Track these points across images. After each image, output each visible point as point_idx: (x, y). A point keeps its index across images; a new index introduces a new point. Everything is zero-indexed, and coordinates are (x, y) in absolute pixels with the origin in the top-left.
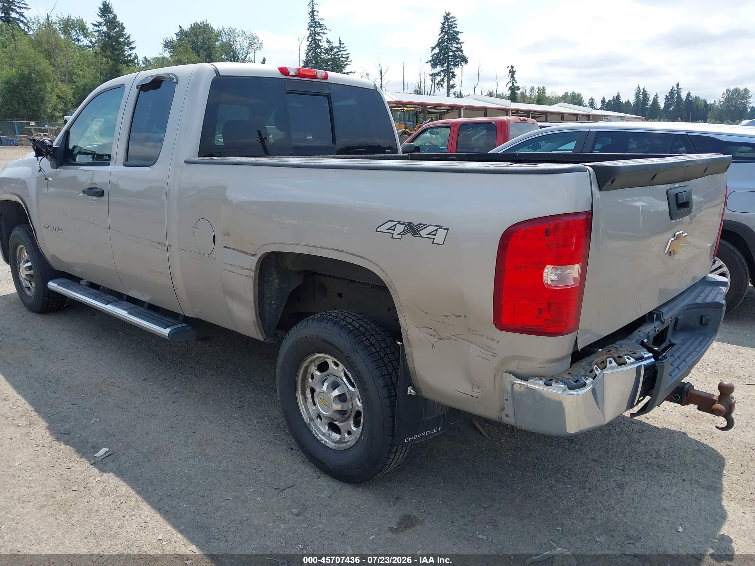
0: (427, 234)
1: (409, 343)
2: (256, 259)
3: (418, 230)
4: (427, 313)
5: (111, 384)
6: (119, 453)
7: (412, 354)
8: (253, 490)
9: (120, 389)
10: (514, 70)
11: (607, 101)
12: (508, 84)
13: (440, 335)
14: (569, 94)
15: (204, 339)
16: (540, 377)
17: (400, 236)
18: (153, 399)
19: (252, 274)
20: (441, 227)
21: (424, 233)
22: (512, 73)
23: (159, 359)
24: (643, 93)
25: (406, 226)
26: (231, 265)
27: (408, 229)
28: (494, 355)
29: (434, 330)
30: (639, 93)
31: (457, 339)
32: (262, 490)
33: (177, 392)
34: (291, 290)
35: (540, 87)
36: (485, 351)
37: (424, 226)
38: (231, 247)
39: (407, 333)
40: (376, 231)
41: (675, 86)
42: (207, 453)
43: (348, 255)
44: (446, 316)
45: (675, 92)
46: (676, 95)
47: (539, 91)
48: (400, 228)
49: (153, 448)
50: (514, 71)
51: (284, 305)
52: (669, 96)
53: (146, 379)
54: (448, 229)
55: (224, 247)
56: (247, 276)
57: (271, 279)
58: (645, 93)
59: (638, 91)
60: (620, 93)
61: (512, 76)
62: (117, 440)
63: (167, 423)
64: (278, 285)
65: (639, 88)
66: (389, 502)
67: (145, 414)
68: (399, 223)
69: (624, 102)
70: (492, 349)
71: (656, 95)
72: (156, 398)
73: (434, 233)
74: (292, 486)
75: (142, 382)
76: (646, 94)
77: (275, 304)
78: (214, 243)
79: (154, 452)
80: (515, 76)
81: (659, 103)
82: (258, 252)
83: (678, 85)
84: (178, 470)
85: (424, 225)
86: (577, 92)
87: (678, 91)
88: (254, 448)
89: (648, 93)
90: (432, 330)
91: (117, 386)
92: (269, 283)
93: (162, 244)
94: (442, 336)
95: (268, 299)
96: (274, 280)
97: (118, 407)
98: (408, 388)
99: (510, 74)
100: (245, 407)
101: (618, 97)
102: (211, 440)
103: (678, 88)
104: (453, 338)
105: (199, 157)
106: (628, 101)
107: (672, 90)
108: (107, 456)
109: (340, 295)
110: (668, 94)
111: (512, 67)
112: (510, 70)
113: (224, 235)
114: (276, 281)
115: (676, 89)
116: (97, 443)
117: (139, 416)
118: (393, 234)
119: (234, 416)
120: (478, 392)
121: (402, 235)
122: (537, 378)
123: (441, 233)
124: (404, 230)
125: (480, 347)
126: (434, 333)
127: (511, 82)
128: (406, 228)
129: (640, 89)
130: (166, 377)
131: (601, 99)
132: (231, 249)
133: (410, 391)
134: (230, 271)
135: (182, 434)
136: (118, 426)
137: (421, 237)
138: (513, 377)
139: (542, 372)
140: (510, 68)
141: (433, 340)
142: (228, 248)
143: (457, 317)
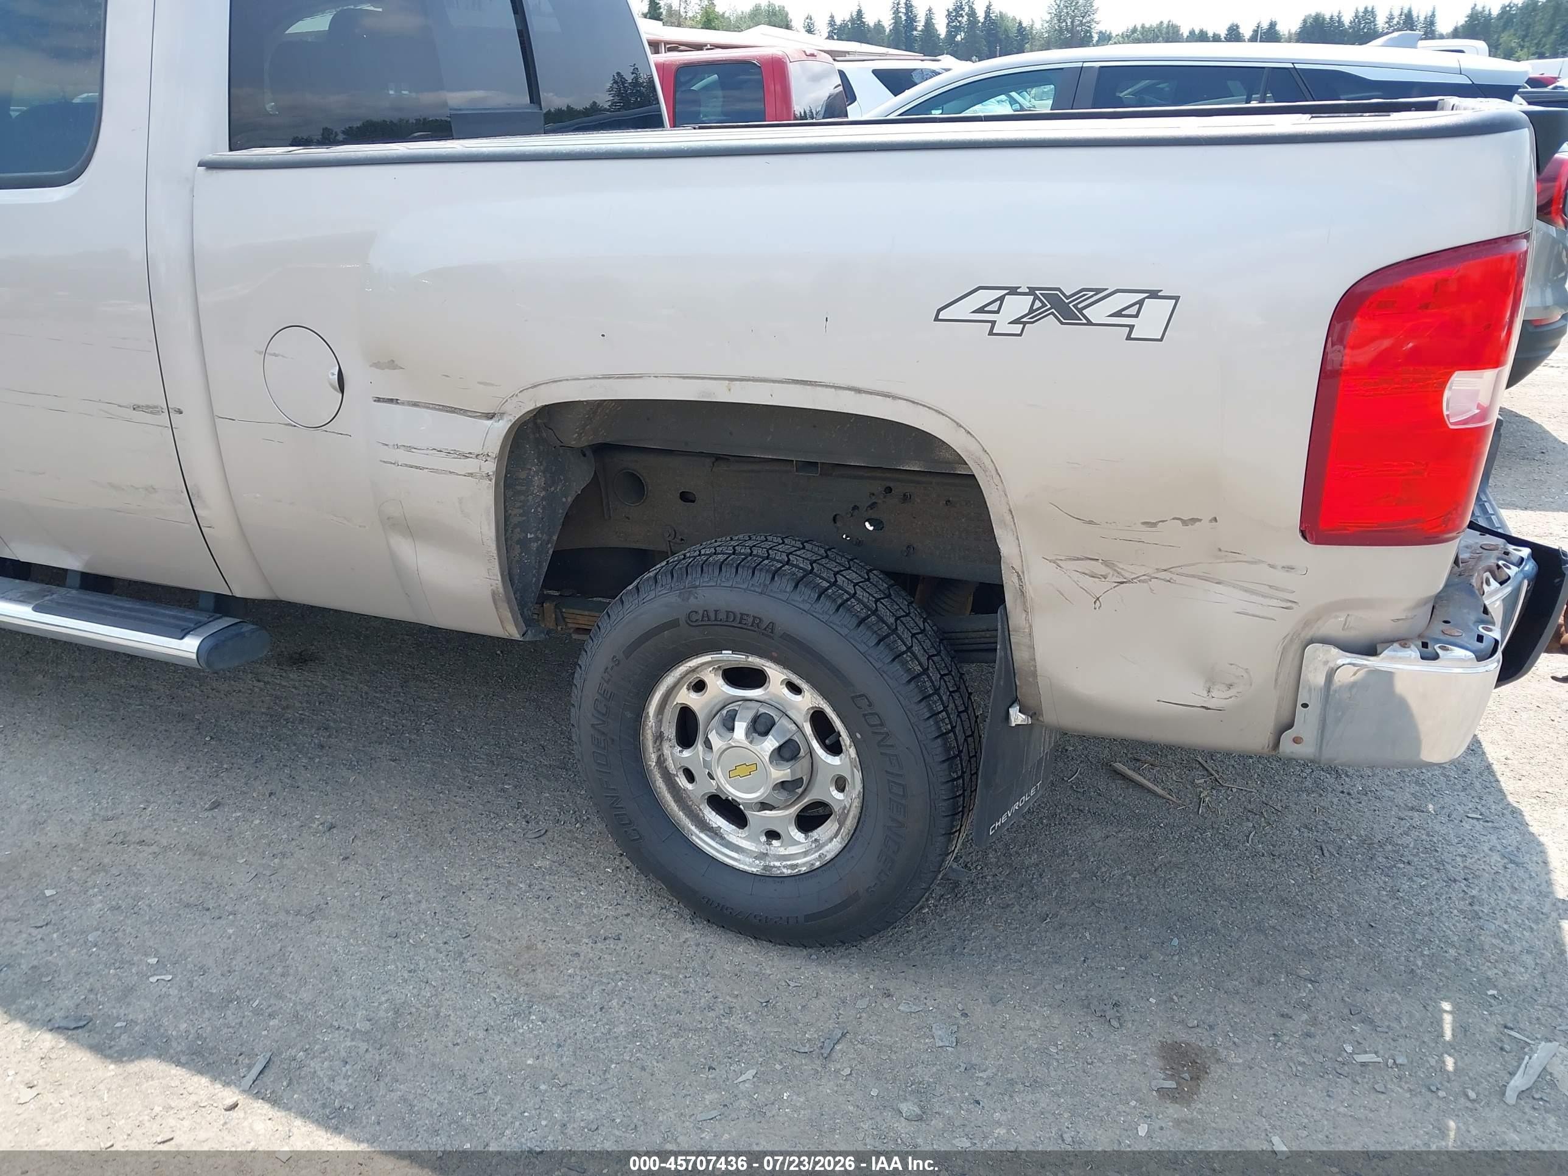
0: (1110, 316)
1: (1024, 603)
2: (500, 428)
3: (1080, 306)
4: (1091, 522)
5: (120, 838)
6: (293, 1052)
7: (1031, 626)
8: (753, 1072)
9: (155, 848)
13: (1123, 572)
15: (300, 660)
16: (1403, 642)
17: (1018, 328)
18: (276, 861)
19: (491, 467)
20: (1154, 294)
21: (1097, 313)
23: (212, 738)
25: (1036, 298)
26: (409, 449)
27: (1044, 305)
28: (1289, 604)
29: (1105, 563)
31: (1175, 577)
32: (778, 1067)
33: (332, 827)
34: (570, 499)
36: (1260, 600)
37: (1099, 294)
38: (402, 398)
39: (1020, 579)
40: (937, 319)
42: (547, 992)
43: (840, 392)
44: (1152, 525)
48: (1018, 306)
49: (382, 1014)
51: (555, 538)
53: (216, 805)
54: (1177, 299)
55: (378, 400)
56: (471, 475)
57: (523, 475)
62: (257, 1012)
63: (372, 926)
64: (544, 489)
66: (1103, 1020)
67: (288, 912)
68: (1013, 291)
70: (1283, 590)
72: (284, 855)
73: (1133, 311)
74: (844, 1035)
75: (209, 814)
77: (537, 539)
78: (342, 392)
79: (394, 1025)
82: (509, 407)
84: (505, 1062)
85: (1098, 291)
88: (662, 947)
90: (1098, 564)
91: (142, 842)
92: (518, 488)
93: (152, 410)
94: (1127, 575)
95: (518, 530)
96: (533, 476)
97: (188, 905)
98: (1011, 711)
100: (549, 834)
102: (528, 948)
104: (1163, 575)
105: (231, 150)
108: (261, 1072)
109: (686, 497)
113: (377, 365)
114: (538, 481)
116: (199, 1037)
117: (271, 920)
118: (993, 323)
119: (539, 863)
120: (1228, 696)
121: (1025, 323)
122: (1396, 645)
123: (1155, 312)
124: (1031, 311)
125: (1246, 590)
126: (1101, 569)
128: (1038, 304)
130: (270, 787)
132: (403, 404)
133: (1017, 717)
134: (406, 465)
135: (438, 950)
136: (229, 965)
137: (1089, 323)
138: (1335, 651)
139: (1402, 629)
141: (1097, 587)
142: (391, 401)
143: (1185, 523)
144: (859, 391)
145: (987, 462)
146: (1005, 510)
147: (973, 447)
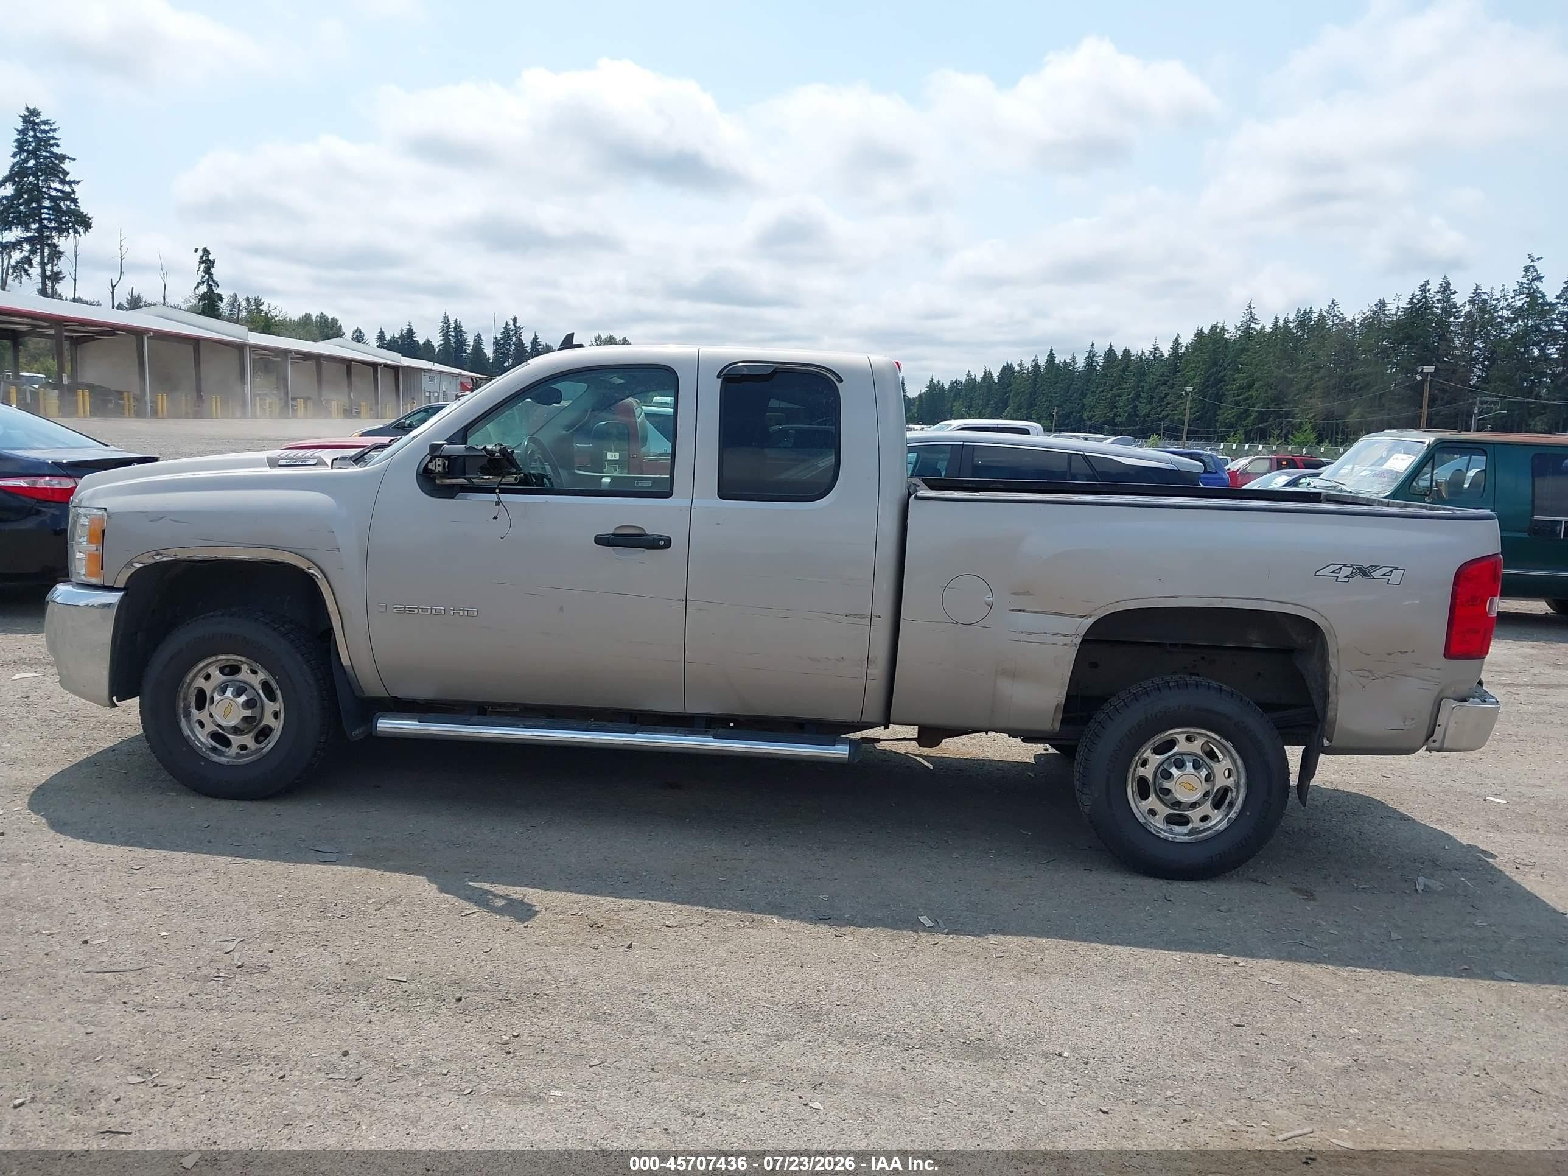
0: (1381, 576)
1: (1337, 690)
2: (1088, 622)
3: (1369, 572)
4: (1367, 654)
7: (1337, 699)
10: (211, 258)
11: (388, 338)
12: (198, 287)
13: (1375, 675)
14: (314, 317)
17: (1347, 579)
20: (1396, 568)
21: (1376, 574)
22: (207, 263)
24: (455, 328)
25: (1353, 568)
26: (1029, 633)
27: (1356, 571)
28: (1438, 683)
29: (1370, 671)
30: (448, 328)
31: (1394, 676)
35: (252, 297)
36: (1426, 683)
37: (1377, 568)
38: (1029, 609)
39: (1336, 679)
40: (1315, 575)
41: (511, 323)
43: (1273, 603)
44: (1390, 654)
45: (511, 333)
46: (514, 339)
47: (248, 306)
48: (1347, 571)
50: (210, 261)
52: (502, 339)
54: (1405, 570)
55: (1012, 610)
56: (1065, 645)
58: (458, 329)
59: (445, 323)
60: (412, 325)
61: (208, 271)
65: (446, 317)
68: (1345, 566)
69: (421, 342)
70: (1434, 679)
71: (479, 336)
73: (1389, 574)
76: (461, 331)
78: (991, 606)
80: (213, 270)
81: (485, 351)
82: (1096, 613)
83: (515, 320)
85: (1376, 566)
86: (330, 315)
87: (516, 331)
89: (464, 329)
93: (862, 616)
98: (1324, 740)
99: (203, 266)
101: (410, 331)
103: (515, 326)
104: (1390, 675)
106: (428, 341)
107: (505, 328)
110: (499, 336)
111: (206, 251)
112: (202, 257)
113: (1018, 593)
115: (512, 327)
118: (1337, 577)
120: (1411, 724)
121: (1350, 578)
123: (1397, 574)
124: (1352, 573)
125: (1421, 679)
126: (1366, 673)
127: (205, 284)
128: (1354, 571)
129: (448, 321)
131: (376, 334)
132: (1026, 611)
133: (1326, 743)
134: (1025, 641)
137: (1374, 578)
138: (1453, 701)
140: (200, 253)
141: (1365, 681)
142: (1020, 611)
143: (1402, 653)
144: (1281, 602)
145: (1331, 630)
146: (1336, 650)
147: (1327, 625)
